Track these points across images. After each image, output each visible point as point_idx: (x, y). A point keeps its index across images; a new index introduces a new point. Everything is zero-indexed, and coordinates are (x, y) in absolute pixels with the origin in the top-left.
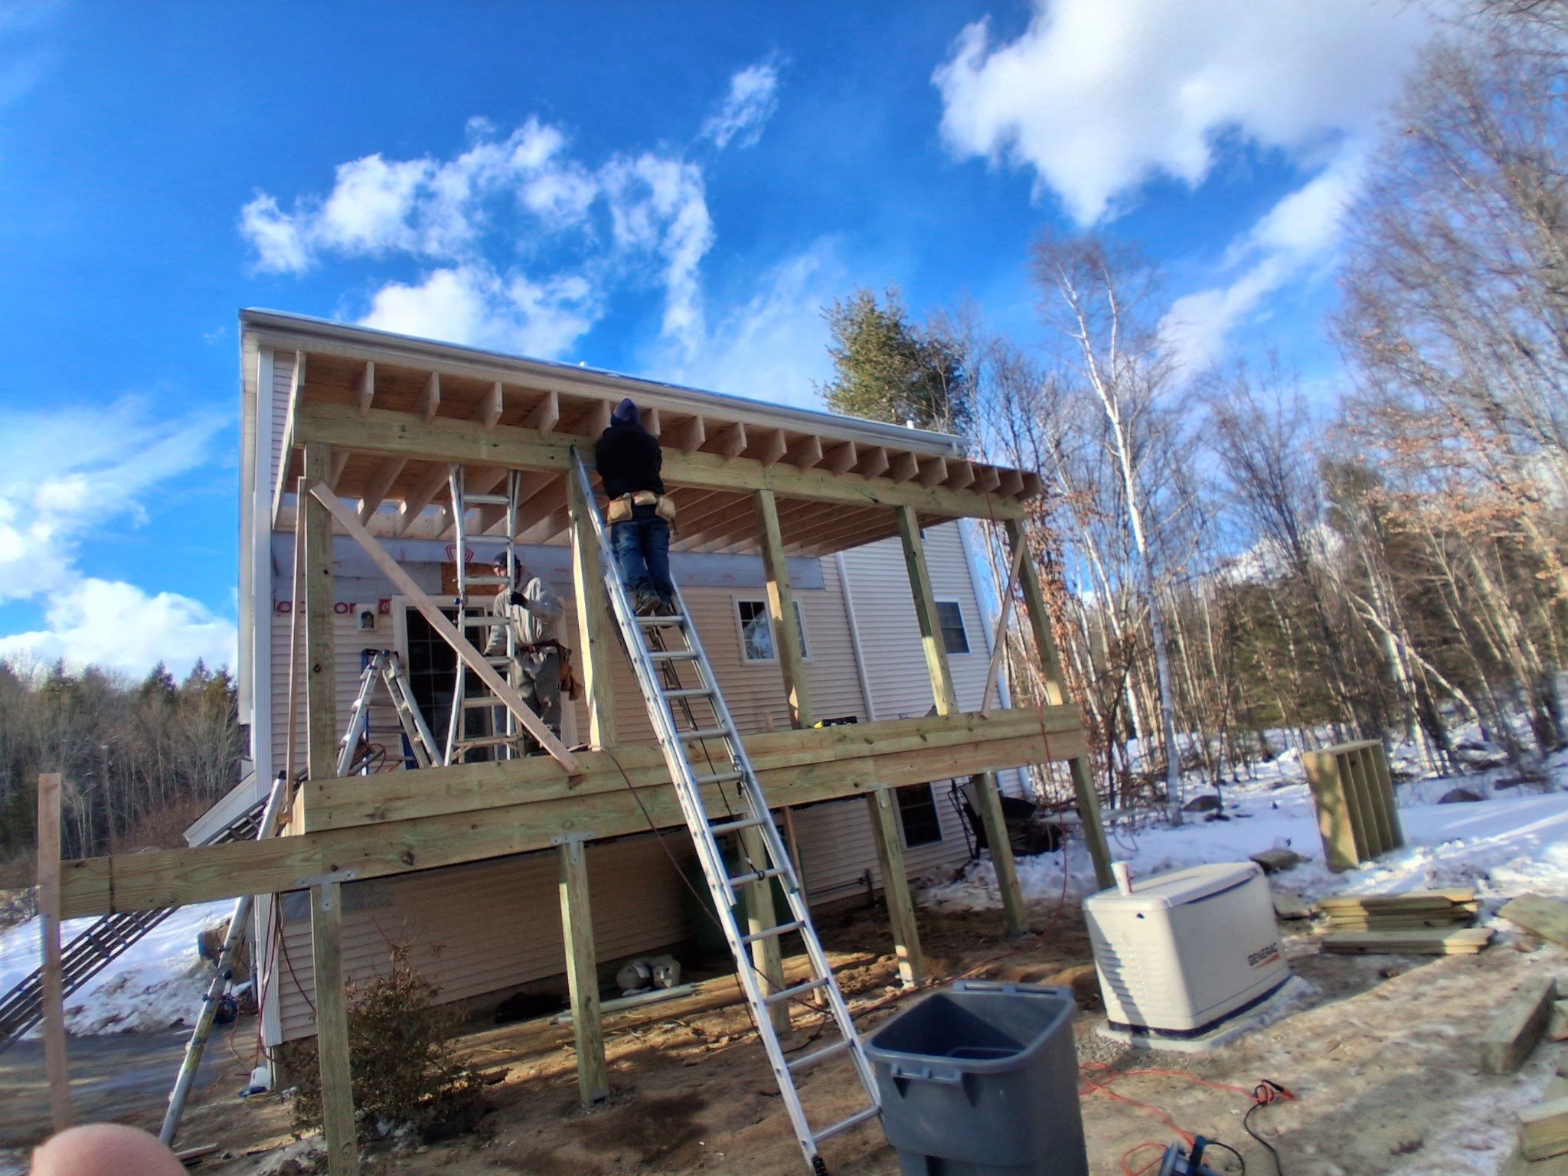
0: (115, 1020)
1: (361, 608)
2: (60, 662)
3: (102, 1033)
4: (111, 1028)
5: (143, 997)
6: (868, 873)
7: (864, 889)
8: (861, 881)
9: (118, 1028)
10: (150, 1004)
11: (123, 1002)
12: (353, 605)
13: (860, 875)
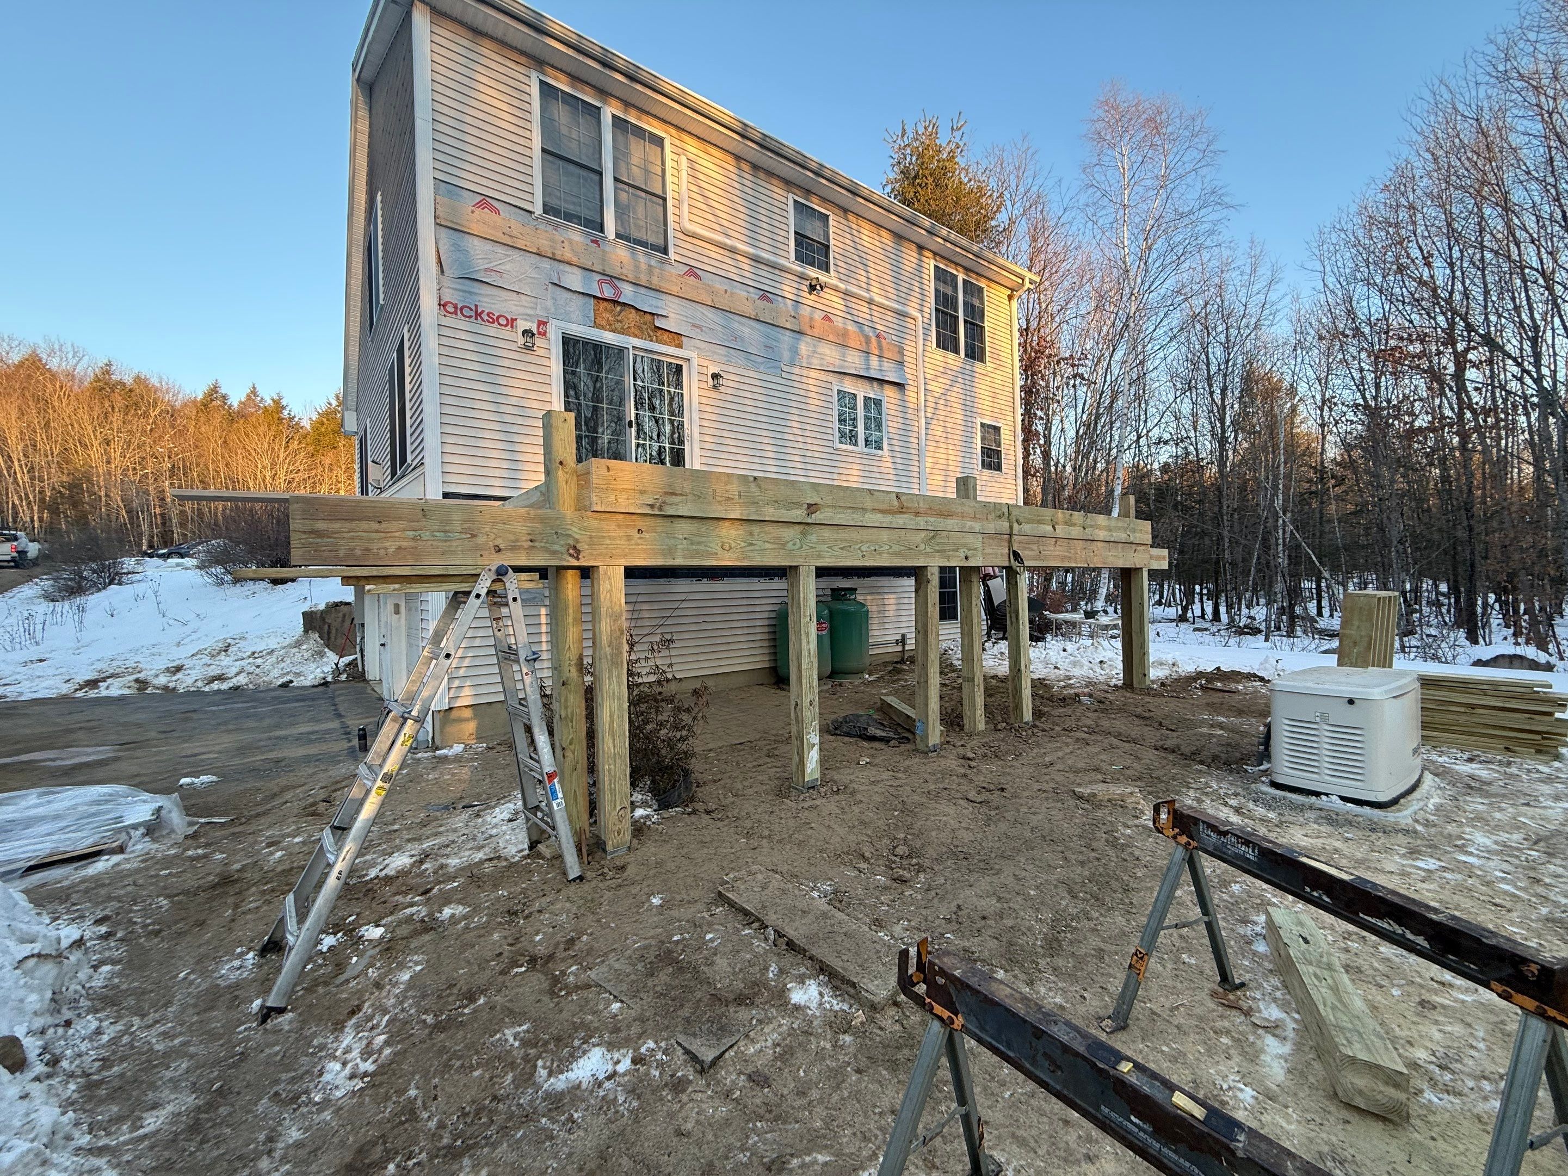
0: (221, 678)
1: (523, 325)
2: (109, 365)
3: (207, 689)
4: (215, 686)
5: (251, 660)
6: (903, 636)
7: (899, 648)
8: (897, 642)
9: (225, 686)
10: (258, 667)
11: (228, 664)
12: (513, 320)
13: (899, 637)
